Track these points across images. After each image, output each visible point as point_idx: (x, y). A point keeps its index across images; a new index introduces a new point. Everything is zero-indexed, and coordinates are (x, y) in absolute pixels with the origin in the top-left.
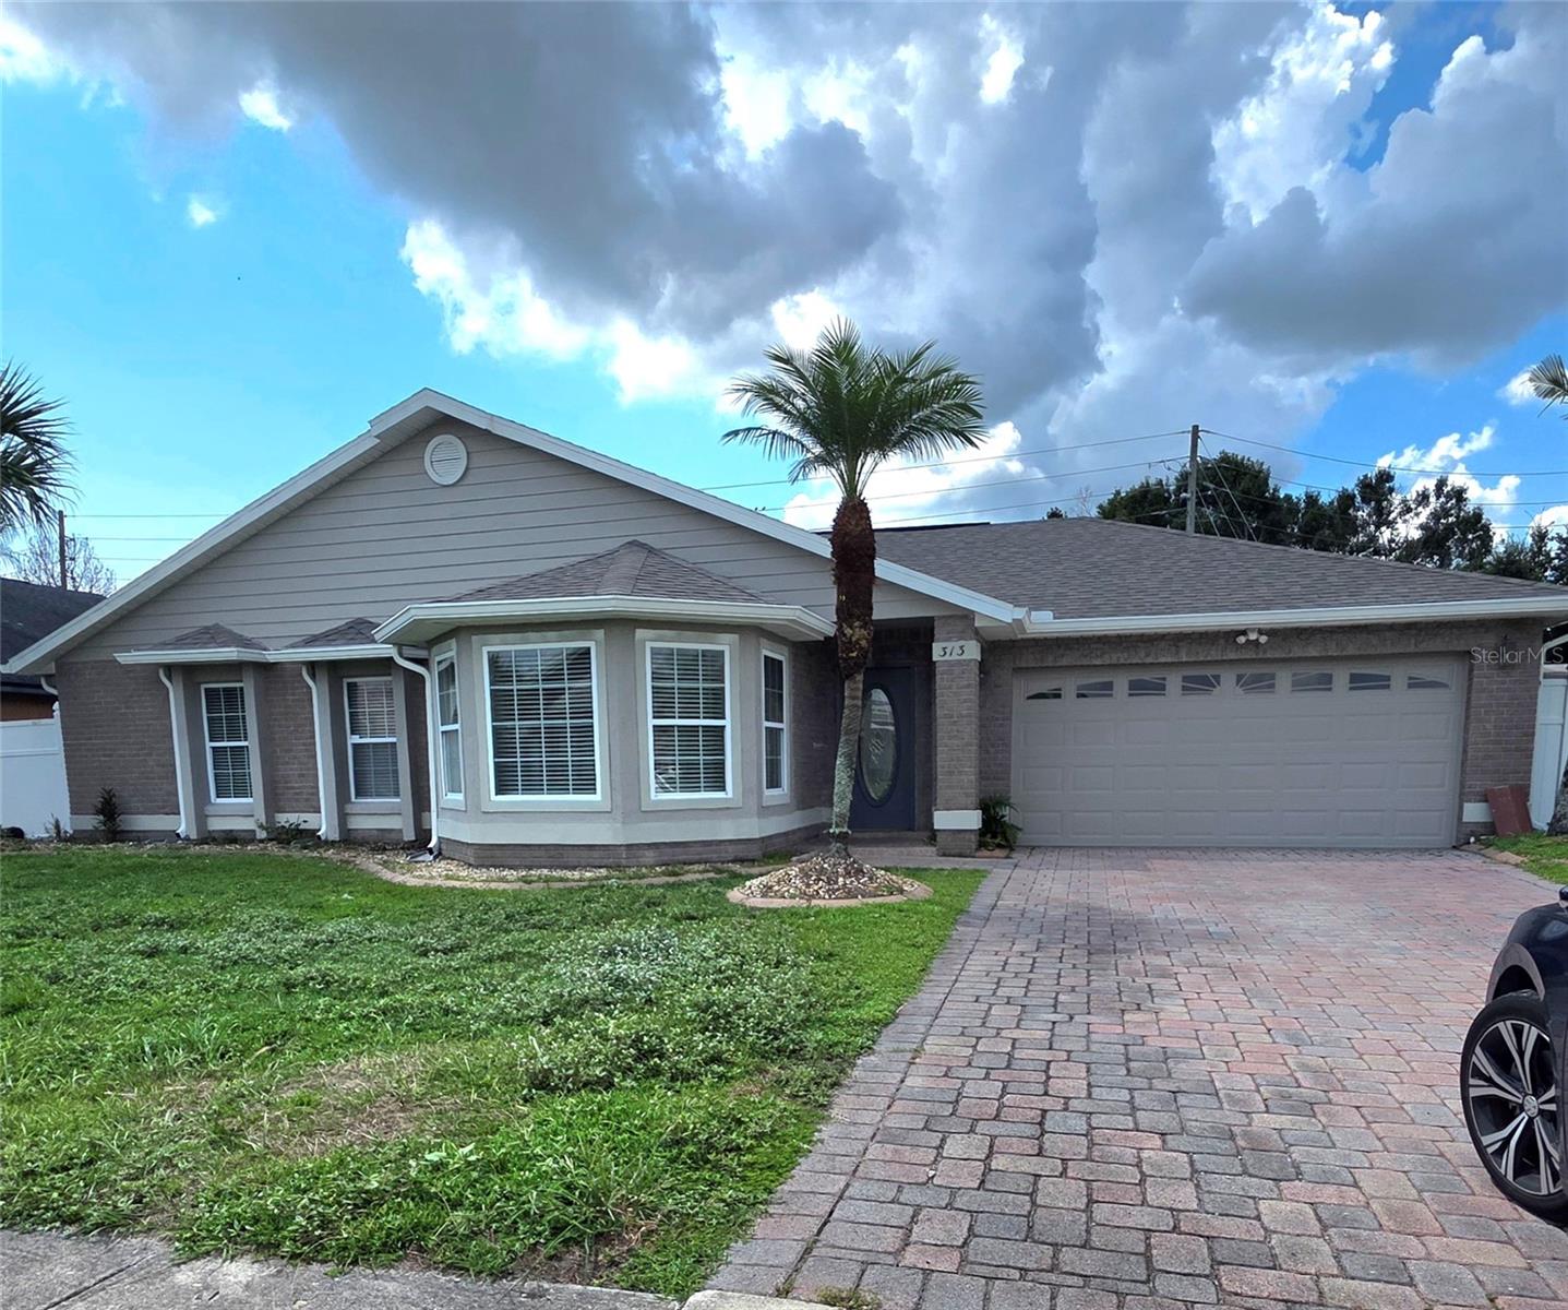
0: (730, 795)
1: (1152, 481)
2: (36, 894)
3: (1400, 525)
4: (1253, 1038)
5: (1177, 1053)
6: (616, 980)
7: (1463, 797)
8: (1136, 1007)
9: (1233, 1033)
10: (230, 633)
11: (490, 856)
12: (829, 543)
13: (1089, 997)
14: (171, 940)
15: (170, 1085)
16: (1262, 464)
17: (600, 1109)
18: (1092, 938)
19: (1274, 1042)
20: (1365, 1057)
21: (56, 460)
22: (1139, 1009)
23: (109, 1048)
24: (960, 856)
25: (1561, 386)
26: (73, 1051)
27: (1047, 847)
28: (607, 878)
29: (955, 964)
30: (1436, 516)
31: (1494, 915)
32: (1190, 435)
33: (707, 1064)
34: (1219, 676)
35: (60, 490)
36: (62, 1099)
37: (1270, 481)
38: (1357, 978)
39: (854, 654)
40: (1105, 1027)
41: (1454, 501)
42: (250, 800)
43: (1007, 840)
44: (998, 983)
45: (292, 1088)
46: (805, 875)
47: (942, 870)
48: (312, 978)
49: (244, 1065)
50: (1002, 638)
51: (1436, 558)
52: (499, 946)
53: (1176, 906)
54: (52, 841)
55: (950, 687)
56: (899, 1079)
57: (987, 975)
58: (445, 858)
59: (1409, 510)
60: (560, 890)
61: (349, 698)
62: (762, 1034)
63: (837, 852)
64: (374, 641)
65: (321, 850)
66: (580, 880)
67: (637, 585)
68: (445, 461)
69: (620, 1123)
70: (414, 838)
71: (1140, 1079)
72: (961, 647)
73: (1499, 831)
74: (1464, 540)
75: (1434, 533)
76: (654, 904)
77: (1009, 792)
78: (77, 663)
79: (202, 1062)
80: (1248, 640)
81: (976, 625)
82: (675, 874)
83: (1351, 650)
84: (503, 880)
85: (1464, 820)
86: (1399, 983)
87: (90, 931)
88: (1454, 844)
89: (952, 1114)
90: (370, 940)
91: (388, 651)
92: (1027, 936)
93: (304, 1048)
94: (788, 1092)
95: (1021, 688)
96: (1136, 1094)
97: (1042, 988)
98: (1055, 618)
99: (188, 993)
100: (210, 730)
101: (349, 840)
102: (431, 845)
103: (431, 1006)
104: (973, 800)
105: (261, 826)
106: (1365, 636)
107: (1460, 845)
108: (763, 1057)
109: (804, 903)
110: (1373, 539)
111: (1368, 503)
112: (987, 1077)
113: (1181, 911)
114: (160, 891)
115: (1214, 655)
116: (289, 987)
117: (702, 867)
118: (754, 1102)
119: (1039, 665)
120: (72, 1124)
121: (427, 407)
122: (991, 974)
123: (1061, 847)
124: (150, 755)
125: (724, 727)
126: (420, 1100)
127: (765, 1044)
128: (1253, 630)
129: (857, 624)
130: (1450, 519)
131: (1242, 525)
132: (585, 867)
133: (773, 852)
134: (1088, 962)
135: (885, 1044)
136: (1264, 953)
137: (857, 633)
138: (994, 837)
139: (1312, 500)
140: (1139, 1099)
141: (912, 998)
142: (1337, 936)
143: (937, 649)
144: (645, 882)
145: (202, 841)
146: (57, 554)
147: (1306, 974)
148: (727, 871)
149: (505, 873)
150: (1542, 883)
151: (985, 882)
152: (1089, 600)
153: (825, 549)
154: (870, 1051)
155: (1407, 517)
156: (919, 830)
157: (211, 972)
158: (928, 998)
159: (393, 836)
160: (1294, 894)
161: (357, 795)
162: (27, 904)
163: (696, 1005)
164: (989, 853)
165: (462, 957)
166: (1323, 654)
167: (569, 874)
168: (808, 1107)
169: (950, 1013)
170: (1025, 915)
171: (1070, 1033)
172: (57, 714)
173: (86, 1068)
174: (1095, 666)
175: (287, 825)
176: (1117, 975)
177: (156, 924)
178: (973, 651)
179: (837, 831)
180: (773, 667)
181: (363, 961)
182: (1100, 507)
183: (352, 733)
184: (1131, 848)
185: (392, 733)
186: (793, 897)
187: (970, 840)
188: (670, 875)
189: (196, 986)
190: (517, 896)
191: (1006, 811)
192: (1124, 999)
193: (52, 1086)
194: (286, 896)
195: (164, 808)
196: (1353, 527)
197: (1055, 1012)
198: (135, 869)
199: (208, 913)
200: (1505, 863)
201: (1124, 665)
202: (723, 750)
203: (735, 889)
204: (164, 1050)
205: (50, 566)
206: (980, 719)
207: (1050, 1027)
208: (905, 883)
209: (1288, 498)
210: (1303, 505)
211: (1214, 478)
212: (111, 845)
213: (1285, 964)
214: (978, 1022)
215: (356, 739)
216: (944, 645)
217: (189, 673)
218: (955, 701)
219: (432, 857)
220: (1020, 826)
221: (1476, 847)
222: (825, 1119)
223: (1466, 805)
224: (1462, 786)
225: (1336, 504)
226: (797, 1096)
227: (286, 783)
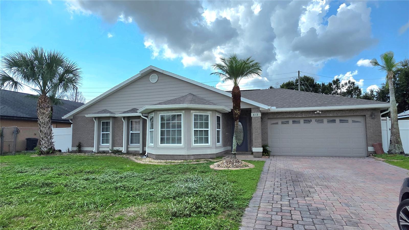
0: (209, 144)
1: (291, 81)
2: (63, 165)
3: (342, 89)
4: (337, 204)
5: (320, 209)
6: (189, 188)
7: (367, 146)
8: (307, 196)
9: (332, 203)
10: (108, 111)
11: (158, 157)
12: (231, 94)
13: (296, 193)
14: (91, 176)
15: (90, 214)
16: (313, 78)
17: (189, 223)
18: (292, 178)
19: (342, 206)
20: (365, 210)
21: (79, 79)
22: (308, 196)
23: (77, 204)
24: (258, 157)
25: (377, 64)
26: (69, 204)
27: (277, 156)
28: (183, 162)
29: (263, 184)
30: (349, 87)
31: (382, 173)
32: (298, 73)
33: (212, 210)
34: (311, 120)
35: (79, 84)
36: (66, 217)
37: (314, 81)
38: (356, 189)
39: (237, 116)
40: (302, 201)
41: (352, 84)
42: (109, 144)
43: (268, 154)
44: (274, 189)
45: (117, 215)
46: (227, 162)
47: (255, 161)
48: (121, 186)
49: (107, 208)
50: (265, 112)
51: (350, 95)
52: (162, 179)
53: (309, 170)
54: (67, 153)
55: (255, 122)
56: (256, 215)
57: (271, 187)
58: (148, 157)
59: (343, 86)
60: (174, 165)
61: (131, 124)
62: (224, 203)
63: (234, 157)
64: (137, 113)
65: (123, 155)
66: (178, 163)
67: (191, 102)
68: (153, 79)
69: (194, 227)
70: (142, 153)
71: (314, 216)
72: (257, 114)
73: (377, 153)
74: (355, 92)
75: (349, 91)
76: (194, 169)
77: (268, 143)
78: (77, 117)
79: (97, 207)
80: (317, 113)
81: (260, 110)
82: (198, 161)
83: (339, 115)
84: (161, 162)
85: (369, 151)
86: (366, 190)
87: (74, 174)
88: (367, 156)
89: (271, 225)
90: (133, 177)
91: (140, 115)
92: (278, 177)
93: (120, 204)
94: (231, 218)
95: (269, 122)
96: (314, 219)
97: (284, 190)
98: (276, 108)
99: (94, 190)
100: (102, 130)
101: (128, 153)
102: (146, 154)
103: (148, 194)
104: (261, 145)
105: (110, 150)
106: (342, 112)
107: (368, 156)
108: (224, 208)
109: (227, 169)
110: (337, 92)
111: (335, 85)
112: (277, 214)
113: (311, 171)
114: (89, 164)
115: (310, 116)
116: (116, 188)
117: (203, 160)
118: (224, 221)
119: (273, 117)
120: (67, 224)
121: (151, 69)
122: (272, 187)
123: (280, 156)
124: (89, 135)
125: (208, 130)
126: (147, 219)
127: (225, 205)
128: (318, 111)
129: (237, 110)
130: (352, 88)
131: (310, 89)
132: (178, 160)
133: (219, 156)
134: (293, 184)
135: (251, 205)
136: (333, 182)
137: (237, 112)
138: (265, 153)
139: (323, 85)
140: (315, 221)
141: (255, 193)
142: (348, 178)
143: (252, 115)
144: (192, 163)
145: (98, 153)
146: (75, 95)
147: (344, 188)
148: (209, 161)
149: (161, 161)
150: (391, 165)
151: (265, 164)
152: (283, 105)
153: (230, 95)
154: (248, 207)
155: (343, 87)
156: (249, 151)
157: (100, 184)
158: (259, 193)
159: (138, 152)
160: (335, 167)
161: (131, 144)
162: (61, 167)
163: (208, 195)
164: (265, 157)
165: (153, 181)
166: (333, 115)
167: (175, 161)
168: (237, 222)
169: (265, 197)
170: (276, 172)
171: (294, 203)
172: (72, 127)
173: (71, 209)
174: (285, 118)
175: (116, 150)
176: (301, 187)
177: (88, 172)
178: (260, 115)
179: (234, 153)
180: (218, 118)
181: (132, 182)
182: (281, 86)
183: (131, 131)
184: (296, 156)
185: (139, 131)
186: (224, 167)
187: (261, 154)
188: (197, 162)
189: (96, 188)
190: (164, 166)
191: (268, 148)
192: (304, 194)
193: (64, 213)
194: (115, 166)
195: (91, 146)
196: (332, 89)
197: (289, 197)
198: (84, 159)
199: (99, 170)
200: (380, 160)
201: (291, 117)
202: (208, 135)
203: (212, 165)
204: (89, 204)
205: (73, 97)
206: (262, 128)
207: (289, 201)
208: (248, 164)
209: (318, 84)
210: (322, 85)
211: (303, 80)
212: (79, 154)
213: (338, 185)
214: (272, 199)
215: (132, 132)
216: (254, 113)
217: (99, 118)
218: (256, 125)
219: (146, 157)
220: (271, 151)
221: (373, 157)
222: (241, 225)
223: (368, 147)
224: (367, 143)
225: (328, 85)
226: (233, 219)
227: (117, 141)
